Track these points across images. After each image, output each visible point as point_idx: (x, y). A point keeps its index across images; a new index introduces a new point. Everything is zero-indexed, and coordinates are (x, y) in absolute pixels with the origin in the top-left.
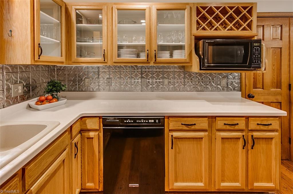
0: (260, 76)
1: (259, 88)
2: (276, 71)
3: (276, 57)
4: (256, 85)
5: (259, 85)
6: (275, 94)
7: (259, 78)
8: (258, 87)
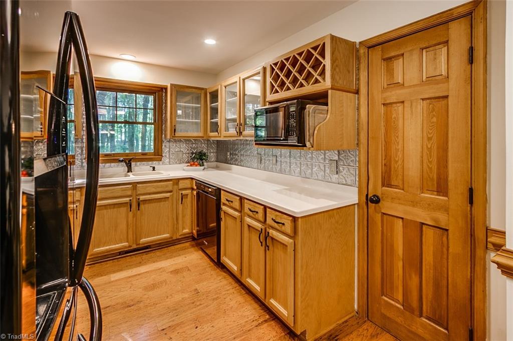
0: (397, 161)
1: (396, 187)
2: (435, 154)
3: (435, 119)
4: (389, 180)
5: (396, 179)
6: (431, 206)
7: (396, 167)
8: (392, 184)
